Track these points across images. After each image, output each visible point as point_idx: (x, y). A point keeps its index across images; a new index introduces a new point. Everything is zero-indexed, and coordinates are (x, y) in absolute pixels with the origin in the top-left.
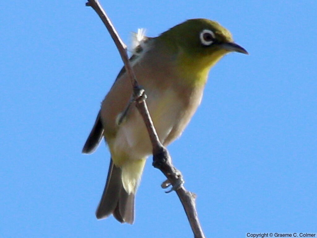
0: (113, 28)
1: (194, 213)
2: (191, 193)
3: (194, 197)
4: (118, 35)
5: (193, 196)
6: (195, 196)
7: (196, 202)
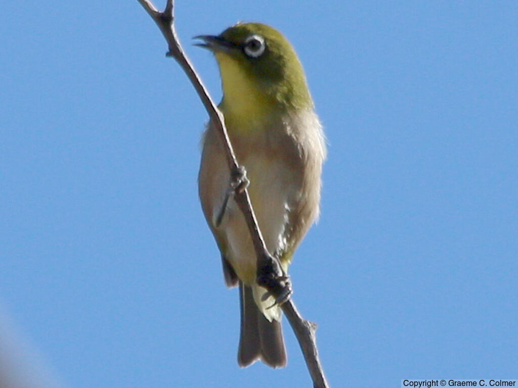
0: (204, 88)
1: (314, 350)
2: (310, 323)
3: (314, 329)
4: (210, 98)
5: (312, 326)
6: (315, 326)
7: (317, 335)
